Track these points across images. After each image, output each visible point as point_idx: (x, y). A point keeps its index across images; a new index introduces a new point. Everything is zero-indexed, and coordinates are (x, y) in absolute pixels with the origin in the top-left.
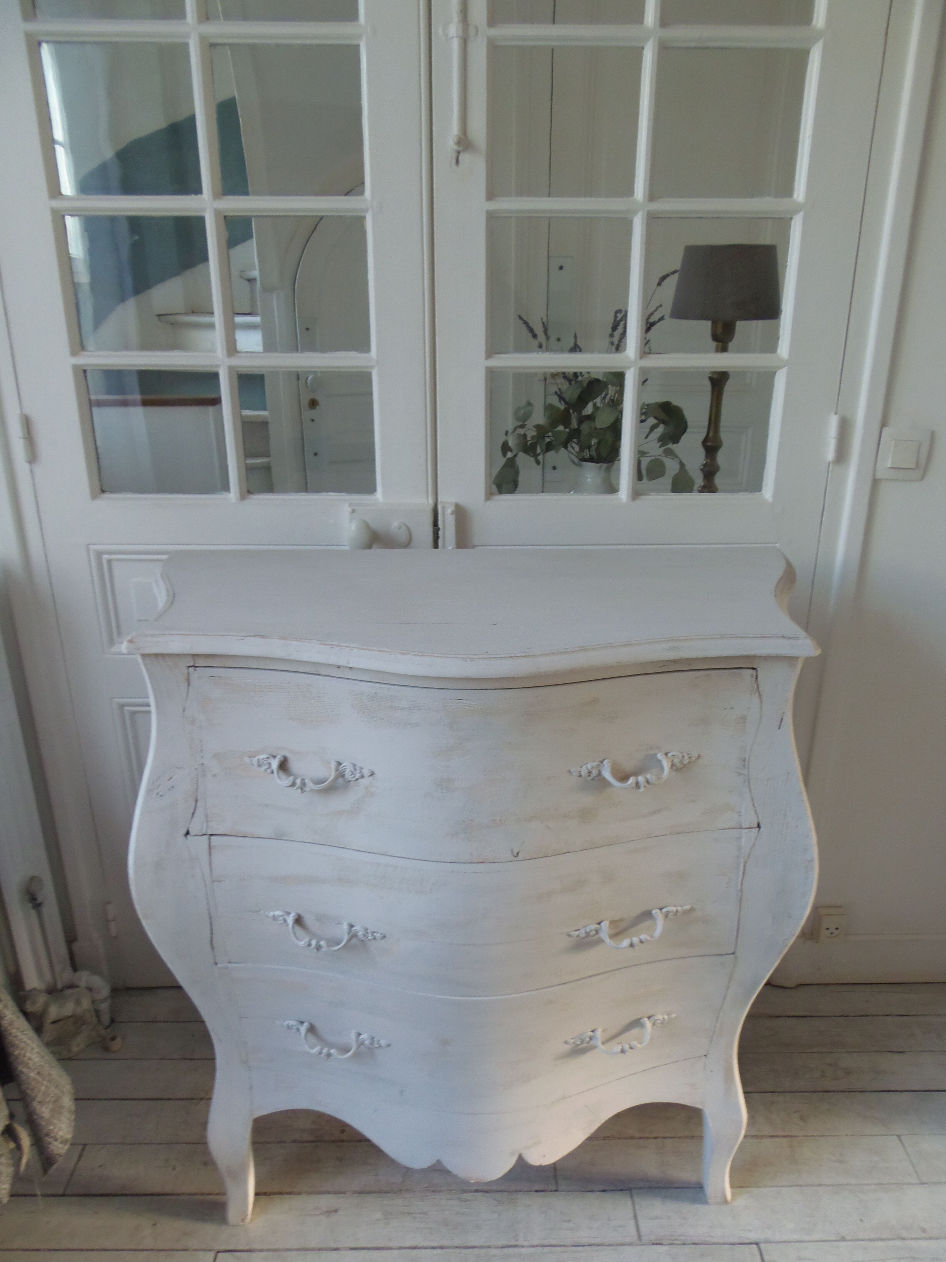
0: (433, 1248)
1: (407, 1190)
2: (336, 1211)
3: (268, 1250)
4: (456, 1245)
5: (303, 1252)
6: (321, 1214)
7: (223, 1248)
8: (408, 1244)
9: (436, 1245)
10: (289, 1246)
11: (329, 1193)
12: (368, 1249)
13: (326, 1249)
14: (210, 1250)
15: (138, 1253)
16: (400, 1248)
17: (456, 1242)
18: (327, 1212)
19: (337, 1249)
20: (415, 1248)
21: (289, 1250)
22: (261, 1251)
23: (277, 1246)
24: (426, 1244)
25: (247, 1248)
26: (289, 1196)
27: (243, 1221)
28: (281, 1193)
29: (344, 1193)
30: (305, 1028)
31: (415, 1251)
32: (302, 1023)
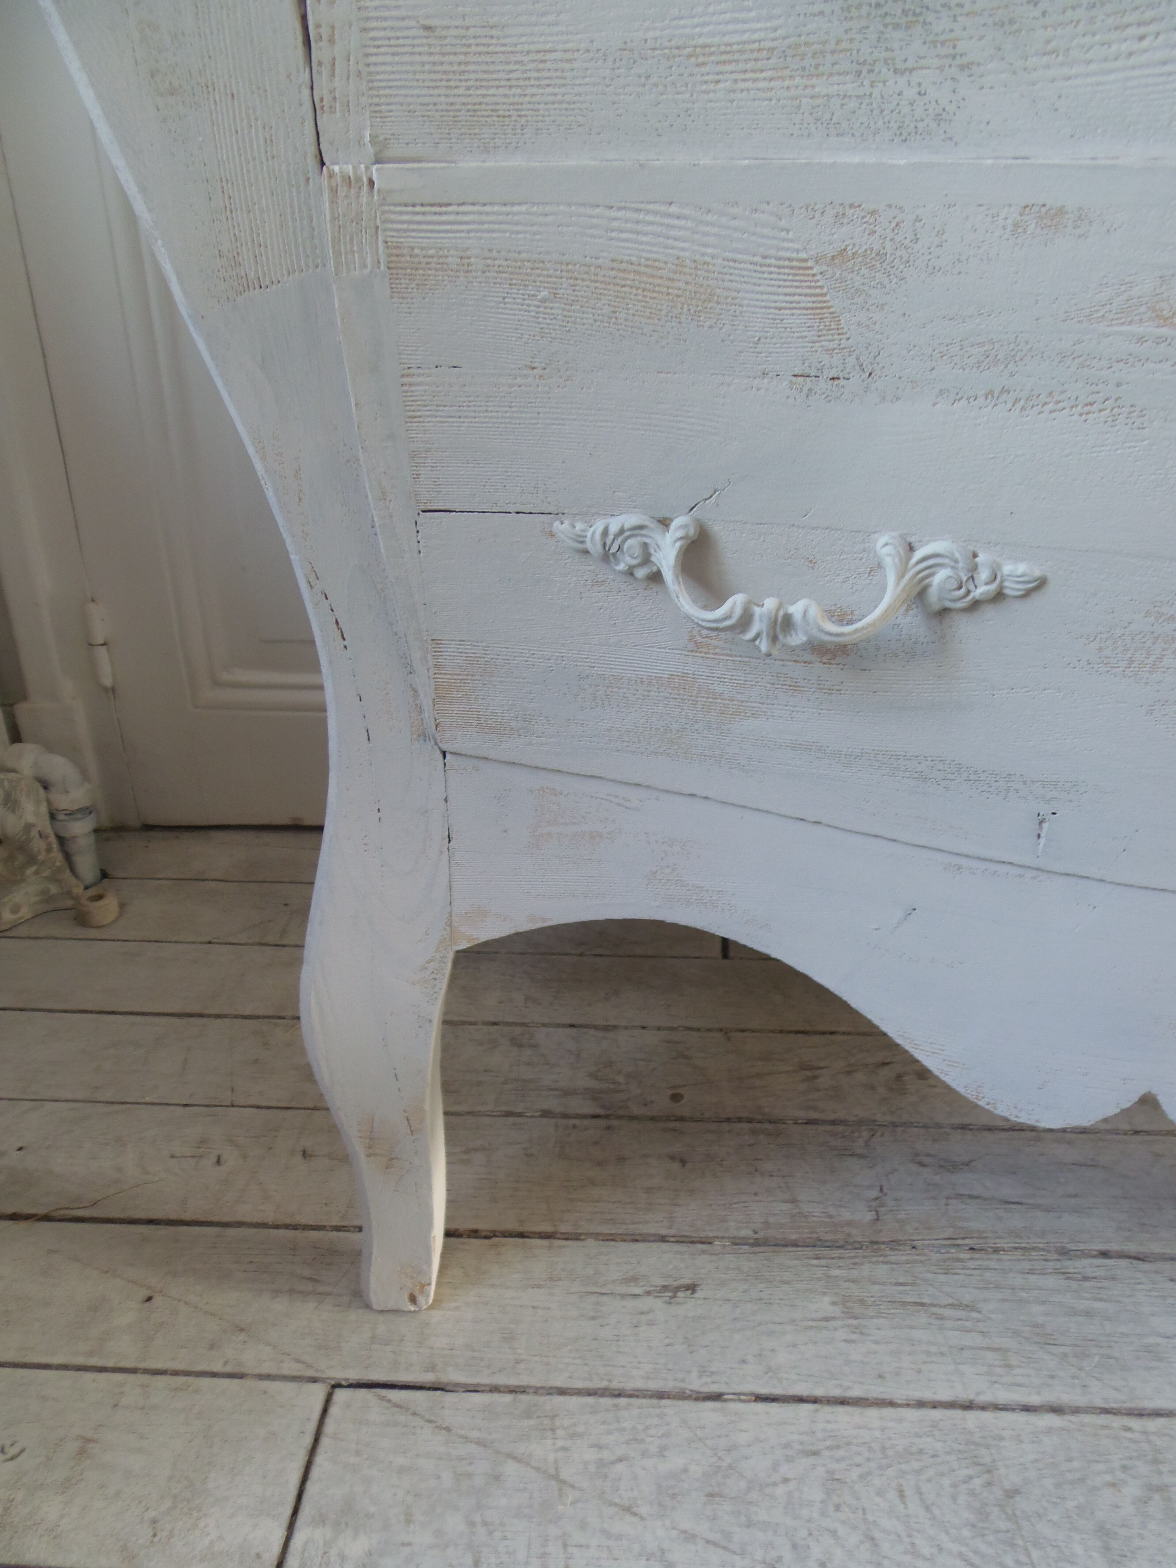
0: (1027, 1409)
1: (895, 1244)
2: (692, 1288)
3: (495, 1389)
4: (1099, 1403)
5: (607, 1401)
6: (648, 1293)
7: (354, 1375)
8: (944, 1395)
9: (1035, 1400)
10: (560, 1382)
11: (663, 1239)
12: (815, 1400)
13: (681, 1396)
14: (314, 1380)
15: (88, 1376)
16: (921, 1404)
17: (1098, 1396)
18: (665, 1288)
19: (717, 1397)
20: (969, 1406)
21: (562, 1392)
22: (474, 1389)
23: (524, 1380)
24: (1003, 1396)
25: (428, 1378)
26: (545, 1242)
27: (413, 1299)
28: (522, 1235)
29: (708, 1242)
30: (680, 533)
31: (972, 1418)
32: (664, 523)
